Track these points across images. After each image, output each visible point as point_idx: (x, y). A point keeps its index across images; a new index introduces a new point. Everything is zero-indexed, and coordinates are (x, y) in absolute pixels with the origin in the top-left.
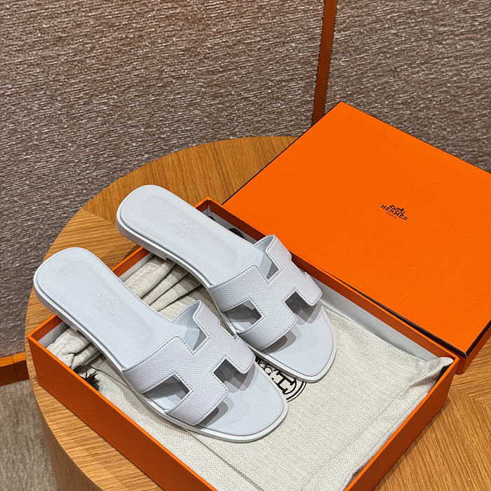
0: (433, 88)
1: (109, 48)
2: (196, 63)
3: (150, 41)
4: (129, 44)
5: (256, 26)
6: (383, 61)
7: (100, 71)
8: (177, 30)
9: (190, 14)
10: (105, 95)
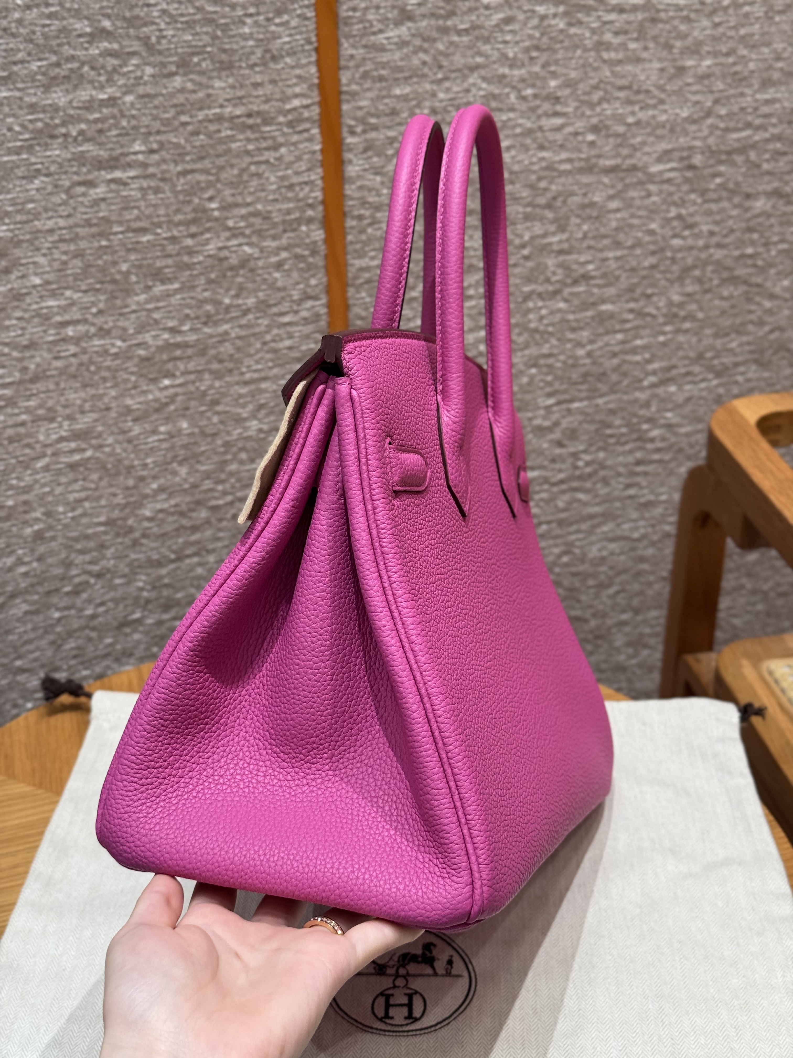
2: (128, 547)
3: (43, 510)
5: (223, 476)
8: (90, 489)
9: (111, 459)
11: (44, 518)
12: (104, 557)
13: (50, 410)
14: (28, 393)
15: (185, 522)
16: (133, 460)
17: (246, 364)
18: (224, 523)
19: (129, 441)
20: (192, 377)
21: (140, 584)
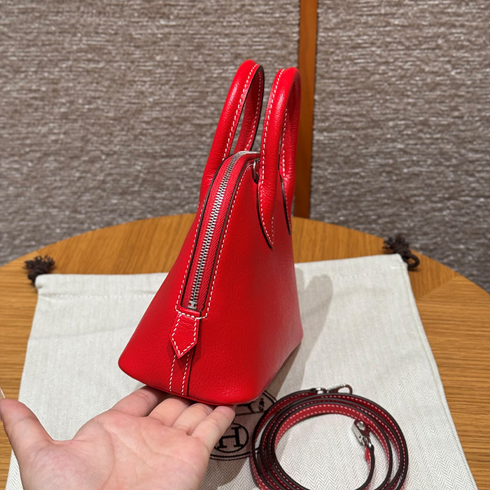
0: (466, 237)
1: (16, 98)
2: (130, 139)
3: (68, 98)
4: (42, 99)
5: (205, 103)
6: (389, 184)
7: (8, 126)
8: (102, 91)
10: (16, 158)
11: (68, 105)
12: (111, 142)
13: (73, 26)
14: (55, 10)
15: (173, 130)
16: (135, 77)
17: (227, 19)
18: (204, 139)
19: (132, 62)
20: (184, 22)
21: (139, 168)
